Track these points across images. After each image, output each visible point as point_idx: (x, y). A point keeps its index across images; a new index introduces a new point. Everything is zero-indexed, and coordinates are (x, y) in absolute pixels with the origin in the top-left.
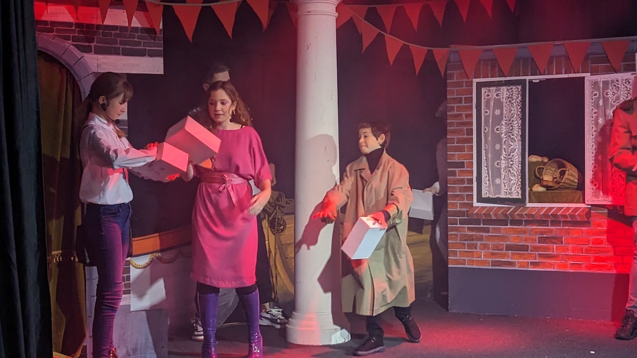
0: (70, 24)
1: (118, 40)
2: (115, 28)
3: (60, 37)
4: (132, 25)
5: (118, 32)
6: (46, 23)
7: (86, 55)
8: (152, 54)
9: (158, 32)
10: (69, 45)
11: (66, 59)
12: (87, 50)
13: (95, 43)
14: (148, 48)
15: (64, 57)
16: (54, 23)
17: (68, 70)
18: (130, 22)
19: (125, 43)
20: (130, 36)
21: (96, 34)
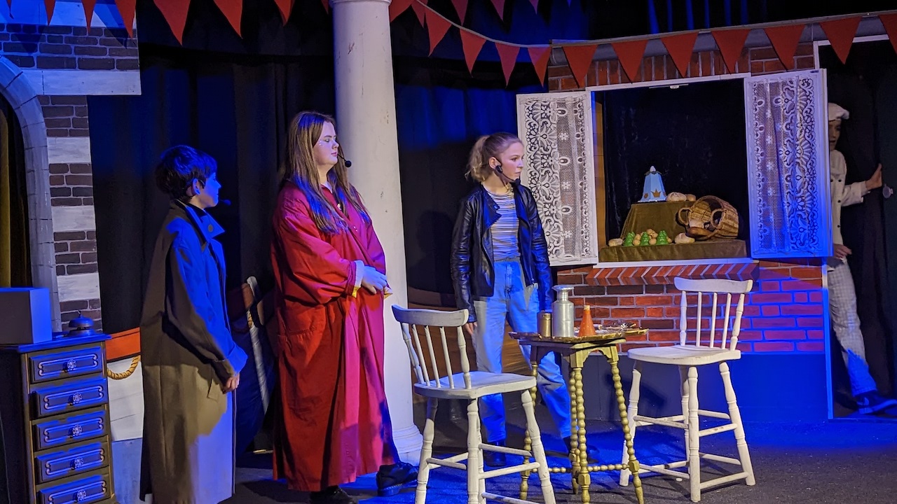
0: (2, 26)
1: (73, 47)
2: (67, 29)
4: (92, 25)
5: (71, 35)
7: (25, 71)
8: (123, 66)
10: (0, 56)
12: (27, 63)
13: (38, 53)
14: (116, 58)
17: (1, 94)
19: (82, 51)
20: (88, 41)
21: (38, 38)
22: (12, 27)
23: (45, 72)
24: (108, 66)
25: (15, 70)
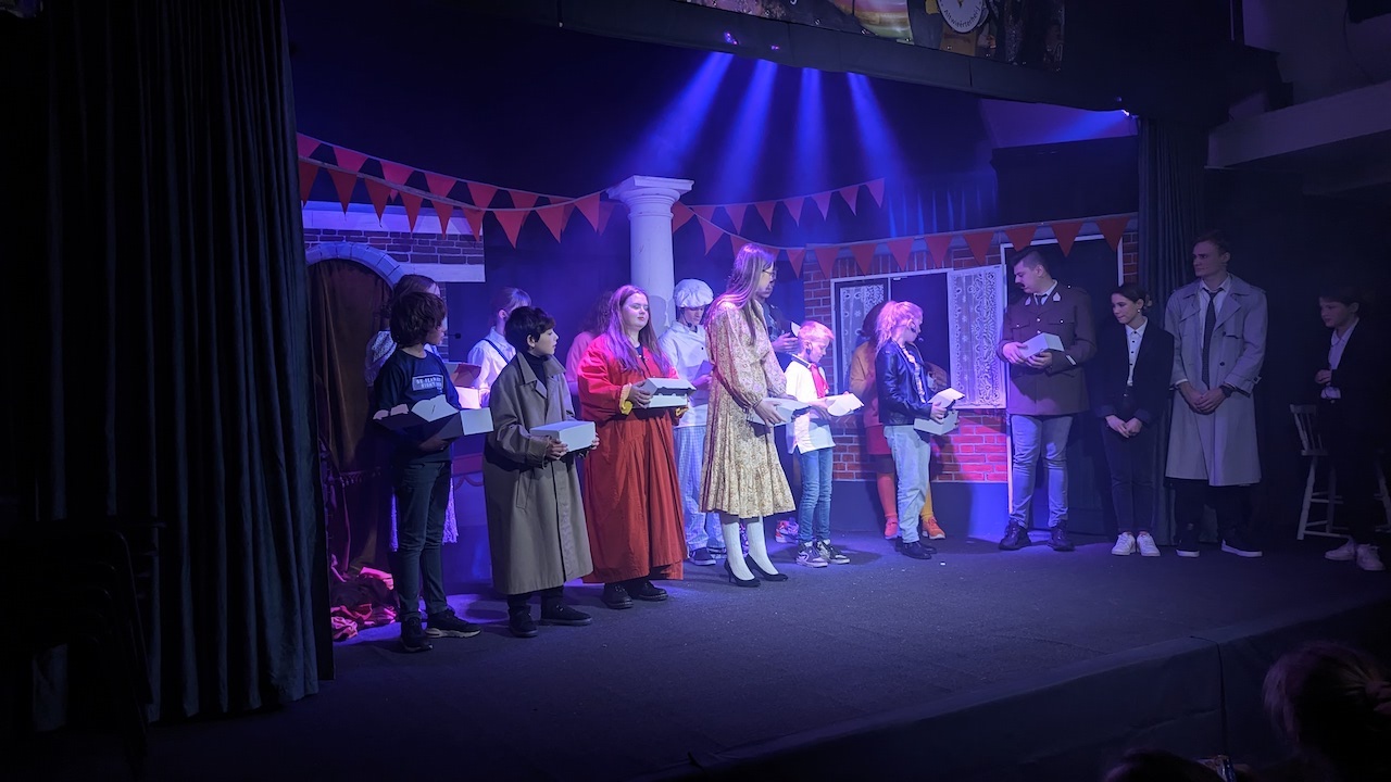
0: (385, 234)
1: (436, 248)
2: (433, 235)
3: (375, 247)
4: (447, 232)
5: (435, 240)
6: (359, 233)
7: (402, 264)
8: (472, 262)
9: (478, 239)
10: (384, 254)
11: (382, 268)
12: (403, 259)
13: (411, 252)
14: (467, 256)
15: (379, 267)
16: (368, 233)
17: (383, 281)
18: (444, 229)
19: (444, 251)
20: (447, 244)
21: (412, 242)
22: (393, 234)
23: (416, 265)
24: (461, 261)
25: (394, 263)
